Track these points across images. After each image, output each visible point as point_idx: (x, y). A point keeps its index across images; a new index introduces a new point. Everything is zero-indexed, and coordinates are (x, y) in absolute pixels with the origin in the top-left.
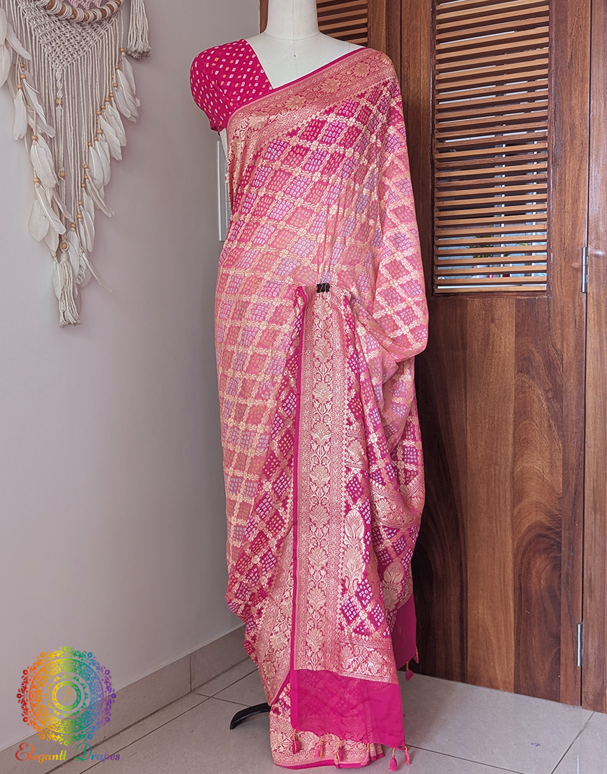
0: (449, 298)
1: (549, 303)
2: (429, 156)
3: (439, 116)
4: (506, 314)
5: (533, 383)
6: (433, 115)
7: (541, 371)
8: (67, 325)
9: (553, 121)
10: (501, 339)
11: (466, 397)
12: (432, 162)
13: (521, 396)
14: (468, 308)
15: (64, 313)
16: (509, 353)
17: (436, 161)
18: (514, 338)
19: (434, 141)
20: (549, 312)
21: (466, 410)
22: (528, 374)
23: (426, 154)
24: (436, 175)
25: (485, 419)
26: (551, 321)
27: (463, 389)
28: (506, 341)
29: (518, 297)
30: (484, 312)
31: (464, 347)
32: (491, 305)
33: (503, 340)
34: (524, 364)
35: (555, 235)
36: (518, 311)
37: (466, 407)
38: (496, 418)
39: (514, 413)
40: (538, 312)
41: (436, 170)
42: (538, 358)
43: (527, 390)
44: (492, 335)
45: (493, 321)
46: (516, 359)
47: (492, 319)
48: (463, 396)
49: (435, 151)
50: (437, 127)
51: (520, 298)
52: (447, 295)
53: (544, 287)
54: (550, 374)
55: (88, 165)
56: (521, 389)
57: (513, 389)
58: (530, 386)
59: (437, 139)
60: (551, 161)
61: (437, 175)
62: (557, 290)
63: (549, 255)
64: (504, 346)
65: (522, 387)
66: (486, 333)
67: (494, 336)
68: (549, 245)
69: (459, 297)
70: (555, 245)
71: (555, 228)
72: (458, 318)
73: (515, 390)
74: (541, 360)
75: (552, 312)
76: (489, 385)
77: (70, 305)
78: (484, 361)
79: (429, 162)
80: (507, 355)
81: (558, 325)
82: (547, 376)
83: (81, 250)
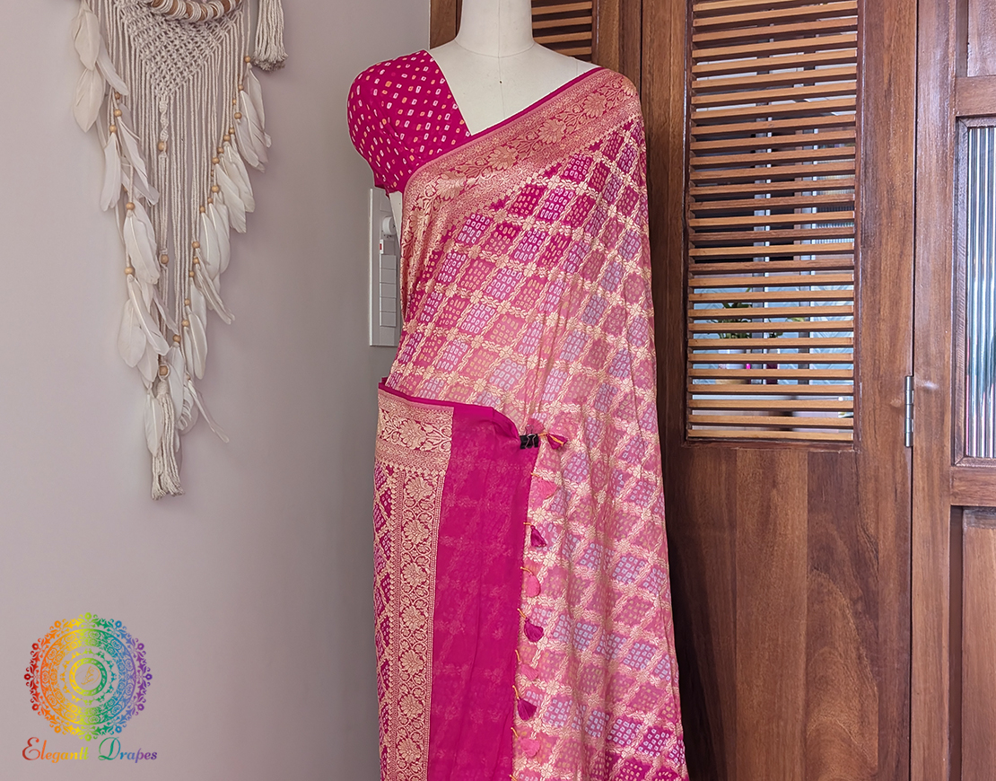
0: (709, 445)
1: (856, 460)
2: (681, 223)
3: (695, 161)
4: (794, 476)
5: (835, 588)
6: (688, 160)
7: (846, 569)
8: (164, 498)
9: (862, 177)
10: (787, 514)
11: (735, 606)
12: (686, 231)
13: (816, 607)
14: (738, 463)
15: (159, 476)
16: (798, 537)
17: (690, 230)
18: (805, 516)
19: (689, 199)
20: (857, 475)
21: (735, 627)
22: (827, 571)
23: (677, 219)
24: (690, 251)
25: (763, 642)
26: (860, 489)
27: (731, 595)
28: (795, 518)
29: (812, 450)
30: (761, 471)
31: (732, 526)
32: (772, 460)
33: (790, 517)
34: (822, 558)
35: (865, 354)
36: (812, 470)
37: (735, 623)
38: (780, 642)
39: (807, 634)
40: (841, 475)
41: (690, 243)
42: (842, 548)
43: (826, 598)
44: (773, 507)
45: (775, 485)
46: (809, 547)
47: (774, 481)
48: (731, 604)
49: (689, 214)
50: (692, 177)
51: (815, 450)
52: (706, 440)
53: (849, 436)
54: (859, 573)
55: (199, 243)
56: (816, 596)
57: (806, 596)
58: (830, 593)
59: (693, 196)
60: (859, 240)
61: (693, 252)
62: (869, 442)
63: (856, 385)
64: (792, 526)
65: (819, 593)
66: (765, 504)
67: (776, 509)
68: (857, 368)
69: (725, 446)
70: (866, 370)
71: (865, 344)
72: (723, 479)
73: (808, 598)
74: (847, 551)
75: (861, 474)
76: (769, 588)
77: (169, 465)
78: (761, 550)
79: (681, 230)
80: (796, 540)
81: (870, 496)
82: (855, 577)
83: (186, 377)
